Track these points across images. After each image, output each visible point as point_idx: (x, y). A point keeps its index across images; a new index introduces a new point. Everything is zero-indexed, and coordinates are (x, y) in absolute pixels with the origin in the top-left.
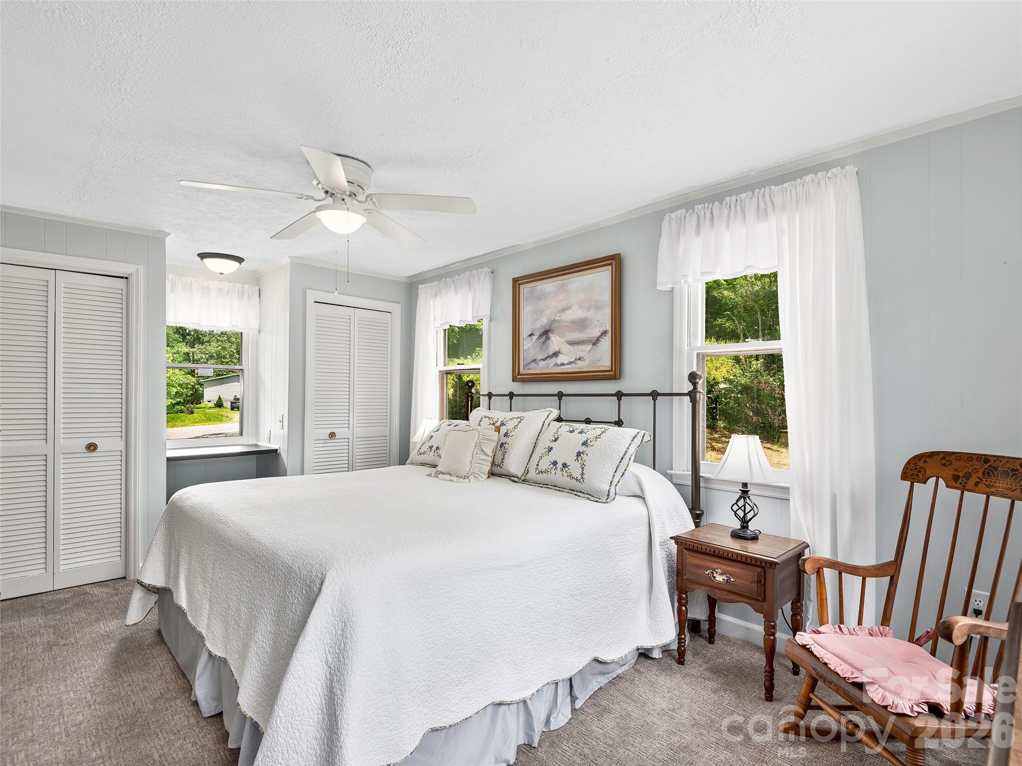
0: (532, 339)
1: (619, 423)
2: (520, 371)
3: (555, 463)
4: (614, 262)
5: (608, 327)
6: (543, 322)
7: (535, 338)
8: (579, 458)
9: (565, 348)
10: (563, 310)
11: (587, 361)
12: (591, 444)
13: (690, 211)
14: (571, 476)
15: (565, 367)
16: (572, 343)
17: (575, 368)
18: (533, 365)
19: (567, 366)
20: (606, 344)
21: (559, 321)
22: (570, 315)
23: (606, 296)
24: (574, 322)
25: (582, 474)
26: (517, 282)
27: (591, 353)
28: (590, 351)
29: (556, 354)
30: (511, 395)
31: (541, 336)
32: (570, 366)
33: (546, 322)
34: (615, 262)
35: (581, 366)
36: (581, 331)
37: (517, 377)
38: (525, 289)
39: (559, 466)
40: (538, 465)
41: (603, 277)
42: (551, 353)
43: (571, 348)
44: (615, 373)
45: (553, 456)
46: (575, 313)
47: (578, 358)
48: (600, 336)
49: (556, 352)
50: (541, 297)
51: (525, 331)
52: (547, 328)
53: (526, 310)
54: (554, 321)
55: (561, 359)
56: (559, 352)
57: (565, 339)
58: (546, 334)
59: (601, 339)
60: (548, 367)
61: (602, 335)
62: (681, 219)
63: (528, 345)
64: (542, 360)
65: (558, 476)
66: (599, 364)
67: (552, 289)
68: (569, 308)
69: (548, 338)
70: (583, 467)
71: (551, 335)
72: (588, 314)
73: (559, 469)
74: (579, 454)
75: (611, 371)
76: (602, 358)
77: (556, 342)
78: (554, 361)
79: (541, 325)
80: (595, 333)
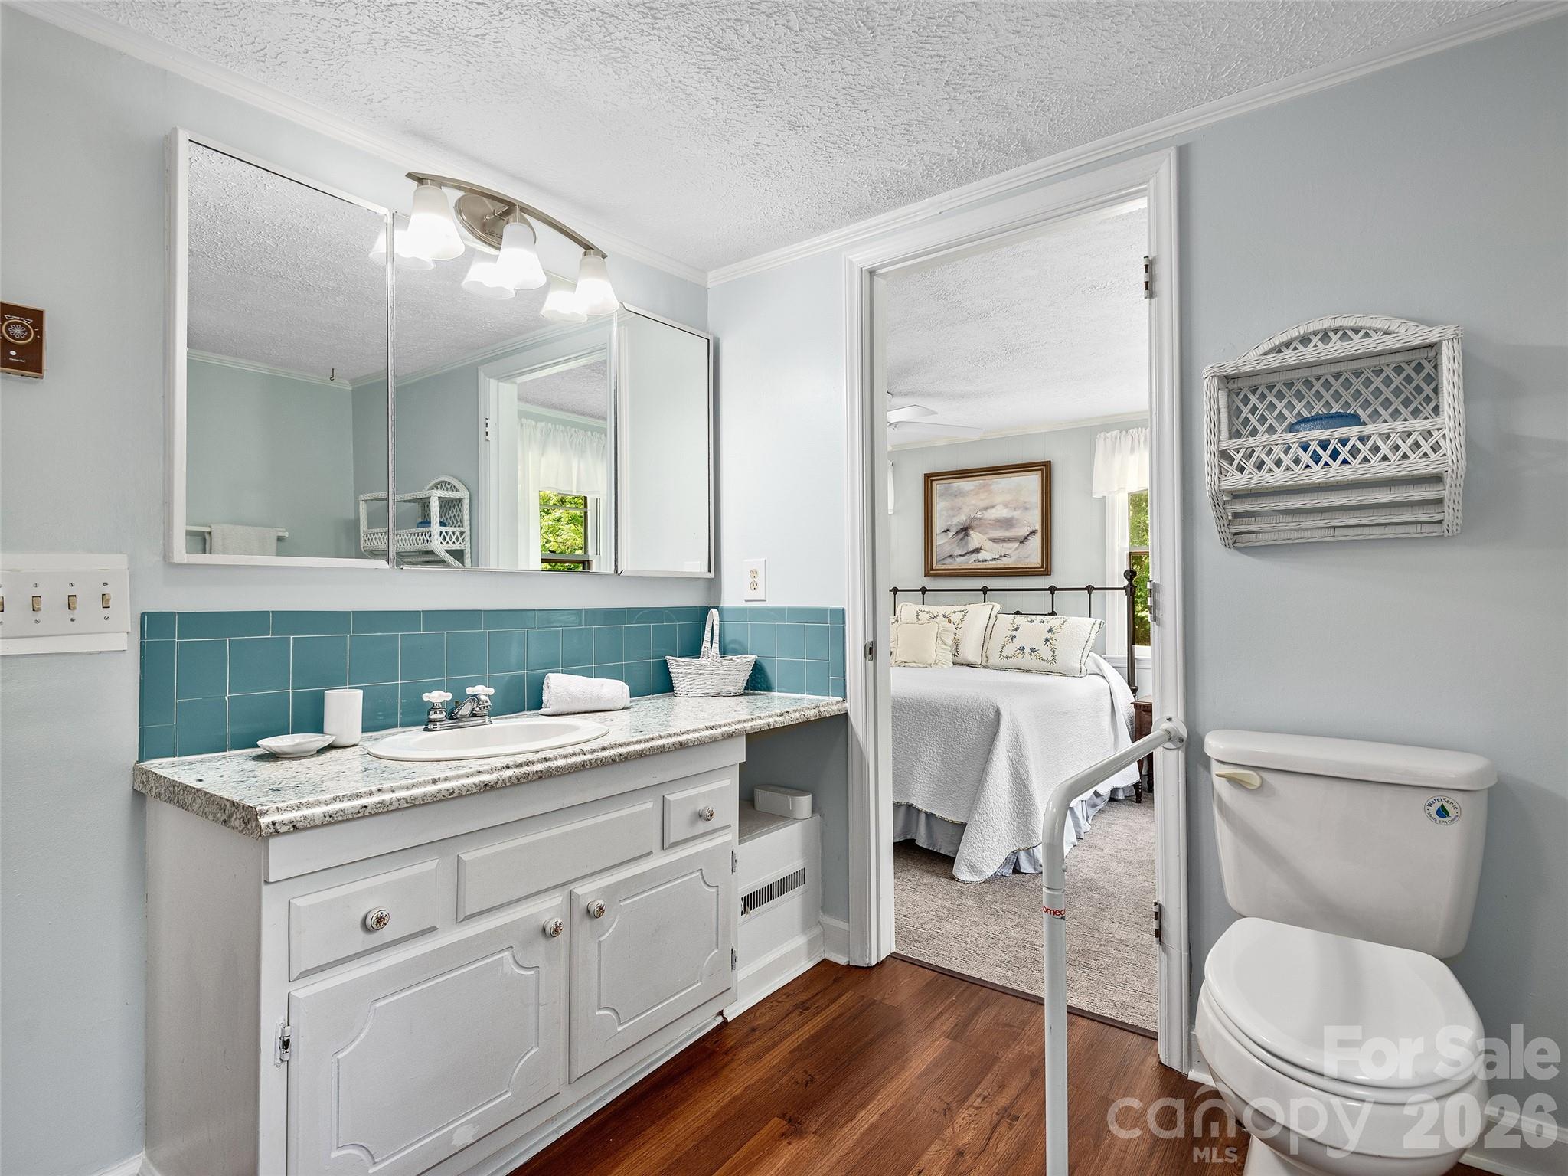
0: (947, 535)
1: (1053, 613)
2: (934, 566)
3: (1022, 649)
4: (1044, 467)
5: (1038, 527)
6: (962, 519)
7: (951, 534)
8: (1048, 643)
9: (987, 545)
10: (986, 509)
11: (1013, 559)
12: (1057, 631)
13: (1124, 432)
14: (1041, 659)
15: (987, 563)
16: (995, 541)
17: (1000, 564)
18: (949, 560)
19: (990, 562)
20: (1036, 542)
21: (980, 519)
22: (992, 514)
23: (1036, 499)
24: (998, 521)
25: (1054, 656)
26: (929, 479)
27: (1019, 550)
28: (1017, 549)
29: (977, 551)
30: (924, 590)
31: (958, 533)
32: (994, 562)
33: (965, 519)
34: (1045, 469)
35: (1005, 562)
36: (1007, 530)
37: (929, 573)
38: (938, 486)
39: (1027, 651)
40: (1001, 651)
41: (1032, 482)
42: (971, 549)
43: (995, 544)
44: (1046, 569)
45: (1017, 643)
46: (1001, 512)
47: (1003, 554)
48: (1028, 535)
49: (978, 549)
50: (960, 494)
51: (938, 526)
52: (967, 525)
53: (939, 506)
54: (975, 519)
55: (981, 556)
56: (981, 549)
57: (988, 536)
58: (964, 530)
59: (1029, 538)
60: (967, 563)
61: (1030, 534)
62: (1116, 438)
63: (939, 540)
64: (960, 555)
65: (1026, 660)
66: (1027, 561)
67: (972, 488)
68: (993, 507)
69: (967, 535)
70: (1053, 650)
71: (970, 532)
72: (1016, 514)
73: (1027, 654)
74: (1047, 640)
75: (1042, 567)
76: (1032, 554)
77: (976, 539)
78: (974, 556)
79: (958, 522)
80: (1024, 532)
